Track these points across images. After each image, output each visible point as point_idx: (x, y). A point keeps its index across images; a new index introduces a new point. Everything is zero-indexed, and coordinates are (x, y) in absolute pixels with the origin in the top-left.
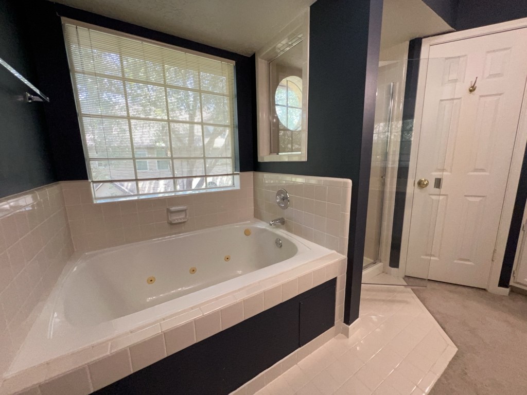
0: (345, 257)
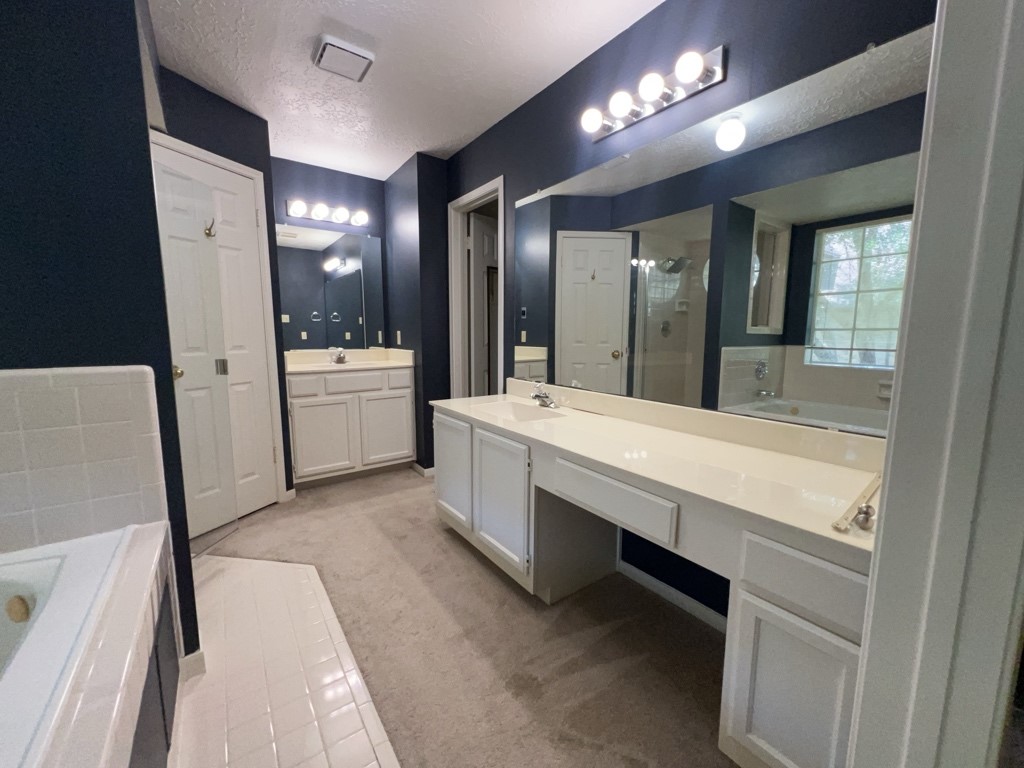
0: (164, 522)
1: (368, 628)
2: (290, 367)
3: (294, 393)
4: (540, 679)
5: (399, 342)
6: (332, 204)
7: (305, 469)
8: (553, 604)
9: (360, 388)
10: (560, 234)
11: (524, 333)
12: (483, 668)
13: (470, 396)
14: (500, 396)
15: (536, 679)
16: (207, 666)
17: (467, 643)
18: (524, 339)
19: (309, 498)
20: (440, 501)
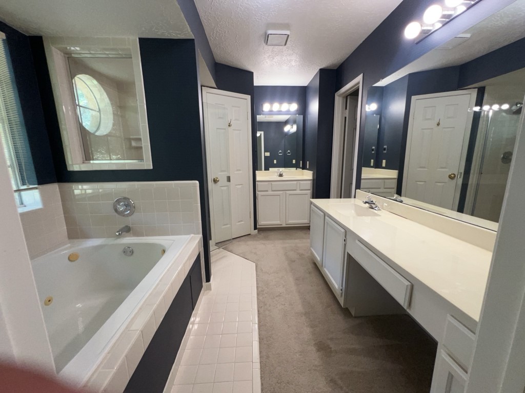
0: (201, 236)
1: (266, 295)
2: (258, 178)
3: (259, 190)
4: (332, 349)
5: (308, 167)
6: (281, 103)
7: (262, 222)
8: (356, 317)
9: (286, 189)
10: (414, 98)
11: (384, 161)
12: (307, 332)
13: (341, 198)
14: (352, 199)
15: (331, 348)
16: (212, 289)
17: (304, 317)
18: (384, 165)
19: (263, 234)
20: (311, 248)
